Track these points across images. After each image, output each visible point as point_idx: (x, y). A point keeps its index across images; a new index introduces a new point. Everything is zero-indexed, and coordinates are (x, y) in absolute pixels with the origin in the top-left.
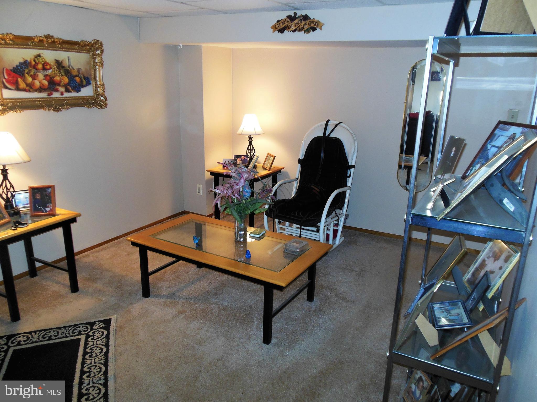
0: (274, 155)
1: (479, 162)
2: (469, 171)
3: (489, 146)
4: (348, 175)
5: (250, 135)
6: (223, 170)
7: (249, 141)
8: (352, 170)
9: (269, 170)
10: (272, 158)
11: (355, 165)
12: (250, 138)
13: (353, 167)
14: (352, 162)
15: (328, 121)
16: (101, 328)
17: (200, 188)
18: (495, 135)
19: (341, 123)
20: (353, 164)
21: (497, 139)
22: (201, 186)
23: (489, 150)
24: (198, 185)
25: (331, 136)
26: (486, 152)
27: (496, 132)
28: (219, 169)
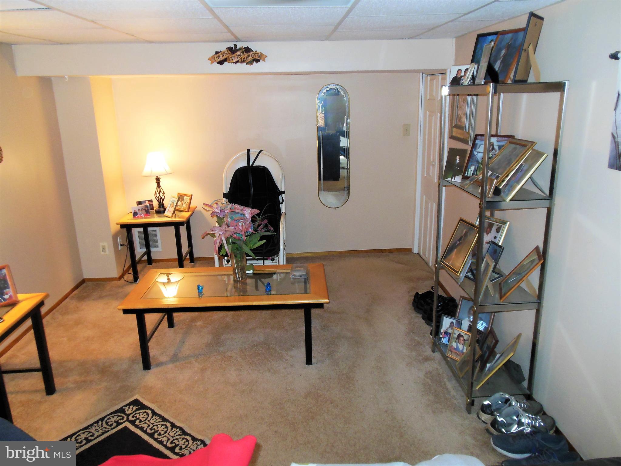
0: (191, 194)
1: (472, 165)
2: (467, 172)
3: (475, 153)
4: (281, 201)
5: (157, 176)
6: (134, 219)
7: (156, 182)
8: (283, 195)
9: (188, 211)
10: (189, 198)
11: (285, 191)
12: (158, 179)
13: (284, 192)
14: (282, 188)
15: (248, 150)
16: (136, 410)
17: (105, 246)
18: (477, 144)
19: (262, 151)
20: (283, 190)
21: (479, 147)
22: (105, 244)
23: (477, 156)
24: (101, 244)
25: (254, 165)
26: (475, 157)
27: (477, 142)
28: (129, 219)
